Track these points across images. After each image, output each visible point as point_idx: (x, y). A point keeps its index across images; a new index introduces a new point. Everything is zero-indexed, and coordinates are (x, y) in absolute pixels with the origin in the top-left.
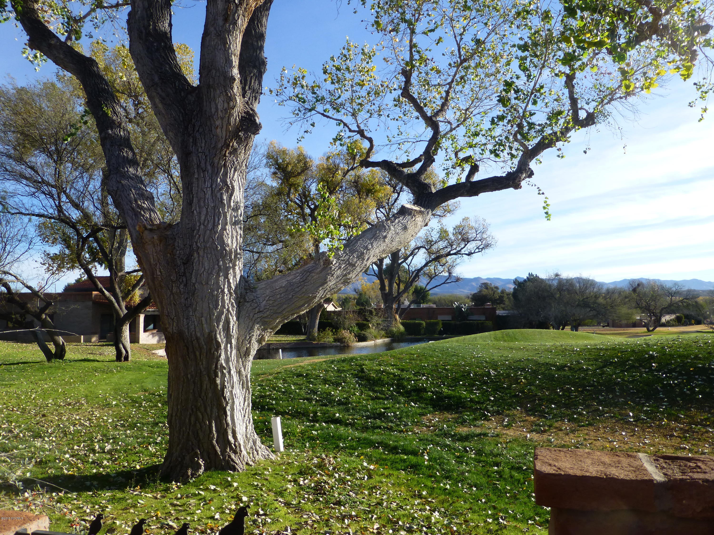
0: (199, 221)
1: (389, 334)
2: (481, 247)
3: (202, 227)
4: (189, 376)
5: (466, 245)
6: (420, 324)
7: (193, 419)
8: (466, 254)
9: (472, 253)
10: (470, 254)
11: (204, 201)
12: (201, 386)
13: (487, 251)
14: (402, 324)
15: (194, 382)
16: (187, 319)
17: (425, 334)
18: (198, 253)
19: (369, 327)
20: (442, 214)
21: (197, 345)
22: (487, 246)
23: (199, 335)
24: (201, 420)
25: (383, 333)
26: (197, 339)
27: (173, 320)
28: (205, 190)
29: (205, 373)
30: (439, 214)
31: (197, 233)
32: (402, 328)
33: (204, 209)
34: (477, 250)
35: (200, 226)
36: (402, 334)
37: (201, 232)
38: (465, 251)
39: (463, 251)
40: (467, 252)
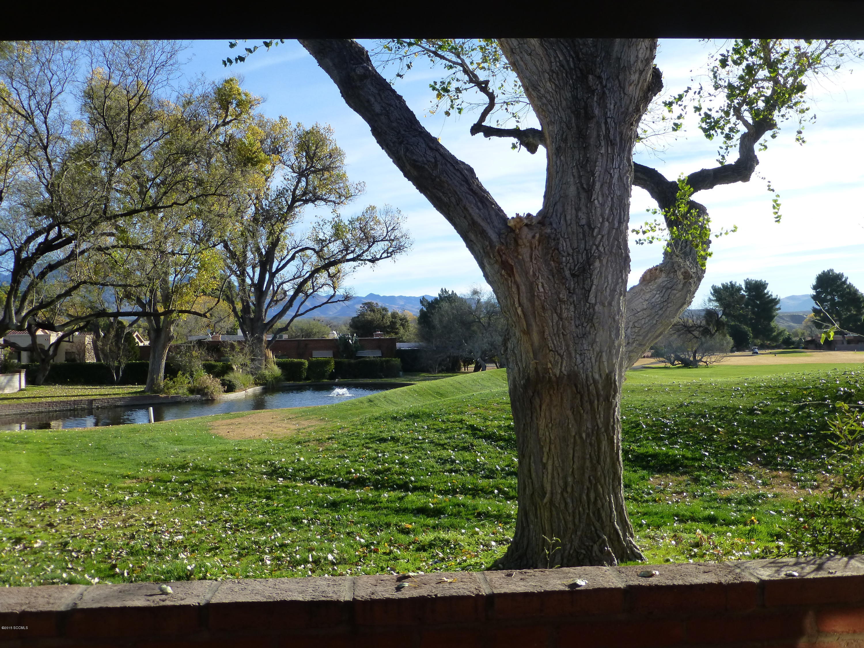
0: (602, 215)
1: (260, 380)
2: (390, 250)
3: (607, 224)
4: (584, 435)
5: (370, 247)
6: (302, 364)
7: (592, 495)
8: (370, 260)
9: (378, 259)
10: (373, 260)
11: (610, 187)
12: (599, 448)
13: (397, 256)
14: (279, 364)
15: (591, 444)
16: (581, 355)
17: (307, 378)
18: (601, 261)
19: (232, 369)
20: (337, 201)
21: (594, 392)
22: (399, 249)
23: (597, 376)
24: (602, 496)
25: (252, 378)
26: (595, 382)
27: (562, 357)
28: (612, 171)
29: (603, 430)
30: (334, 199)
31: (599, 233)
32: (277, 371)
33: (610, 199)
34: (385, 255)
35: (602, 223)
36: (277, 379)
37: (605, 232)
38: (367, 256)
39: (365, 257)
40: (370, 258)
